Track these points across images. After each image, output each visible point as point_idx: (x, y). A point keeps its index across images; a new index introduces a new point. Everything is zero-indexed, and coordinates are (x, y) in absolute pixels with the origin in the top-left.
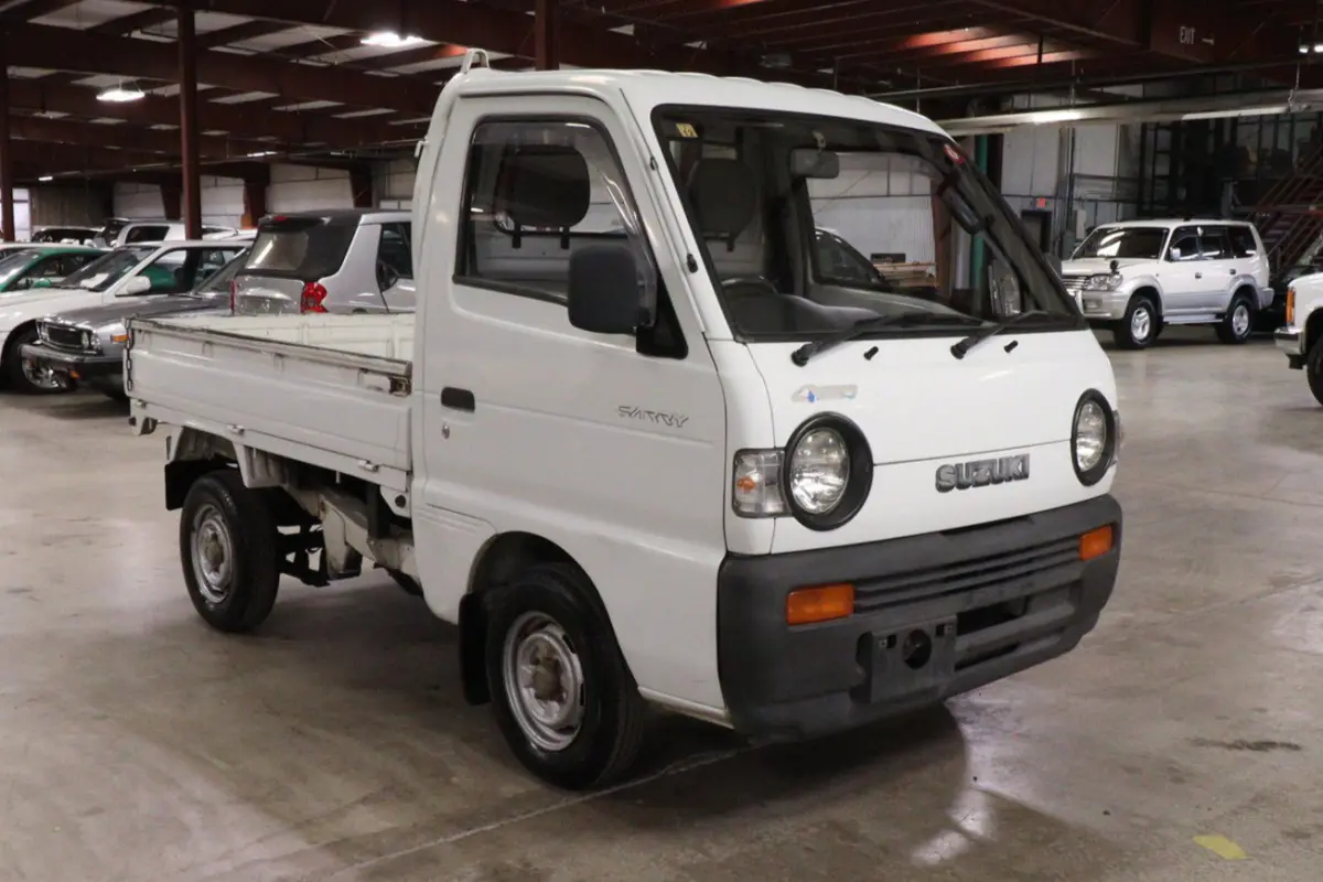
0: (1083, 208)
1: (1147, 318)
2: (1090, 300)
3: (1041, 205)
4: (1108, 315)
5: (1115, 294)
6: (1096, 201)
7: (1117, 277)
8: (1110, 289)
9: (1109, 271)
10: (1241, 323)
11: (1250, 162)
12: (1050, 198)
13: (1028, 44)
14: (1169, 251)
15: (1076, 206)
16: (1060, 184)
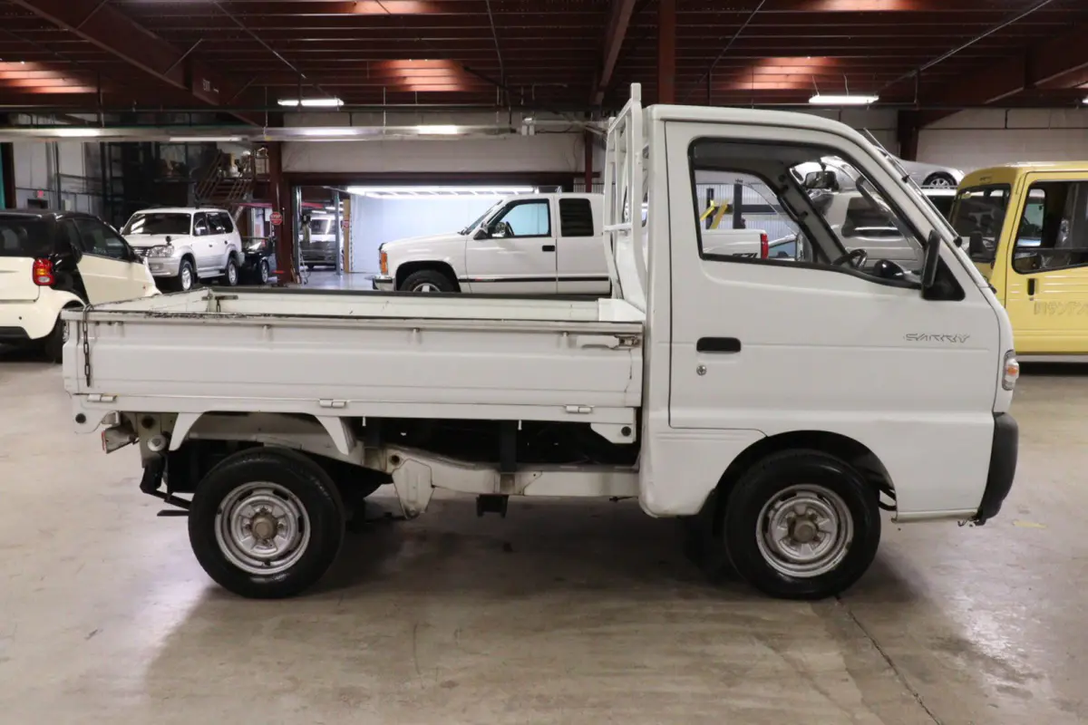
0: (68, 198)
1: (189, 275)
2: (155, 264)
3: (41, 196)
4: (168, 273)
5: (170, 259)
6: (75, 194)
7: (170, 247)
8: (167, 256)
9: (165, 243)
10: (233, 276)
11: (169, 170)
12: (45, 190)
13: (63, 78)
14: (194, 229)
15: (63, 197)
16: (50, 180)
